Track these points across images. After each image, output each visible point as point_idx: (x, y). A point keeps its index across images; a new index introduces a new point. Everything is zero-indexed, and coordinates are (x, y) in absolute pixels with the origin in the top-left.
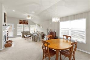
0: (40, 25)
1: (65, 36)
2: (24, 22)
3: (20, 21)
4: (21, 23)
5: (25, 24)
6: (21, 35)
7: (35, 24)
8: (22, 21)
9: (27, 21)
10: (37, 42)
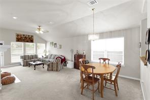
0: (56, 44)
1: (101, 58)
2: (25, 39)
4: (18, 40)
7: (46, 42)
8: (21, 35)
9: (32, 36)
10: (57, 71)
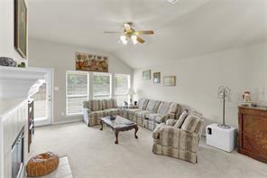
2: (92, 64)
3: (79, 57)
4: (80, 66)
5: (97, 70)
6: (82, 117)
8: (85, 57)
9: (105, 58)
